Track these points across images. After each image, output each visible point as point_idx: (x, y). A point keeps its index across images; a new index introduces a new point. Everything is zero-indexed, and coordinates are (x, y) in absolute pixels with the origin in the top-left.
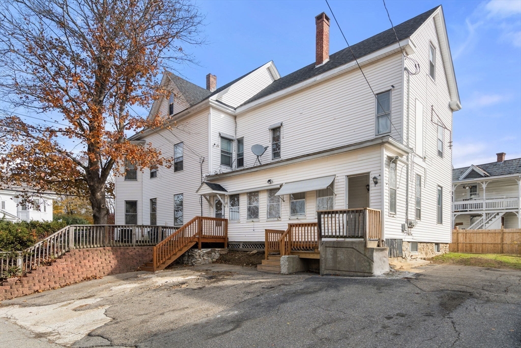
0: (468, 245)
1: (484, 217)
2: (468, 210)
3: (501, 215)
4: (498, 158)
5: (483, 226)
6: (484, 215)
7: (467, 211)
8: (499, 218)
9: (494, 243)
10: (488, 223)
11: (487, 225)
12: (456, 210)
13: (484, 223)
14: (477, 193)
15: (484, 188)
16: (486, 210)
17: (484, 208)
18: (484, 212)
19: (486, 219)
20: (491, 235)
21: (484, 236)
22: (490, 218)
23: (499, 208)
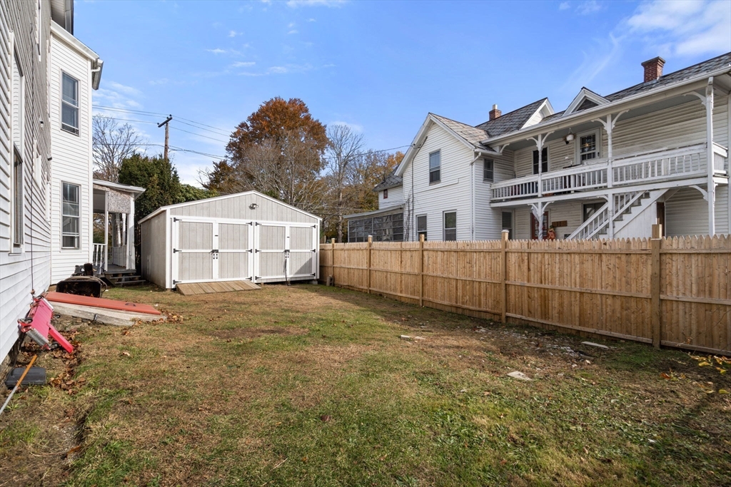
0: (536, 295)
1: (610, 205)
2: (573, 188)
3: (655, 196)
4: (646, 73)
5: (607, 226)
6: (610, 199)
7: (569, 192)
8: (649, 206)
9: (624, 293)
10: (620, 218)
11: (619, 225)
12: (547, 192)
13: (610, 220)
14: (597, 151)
15: (609, 132)
16: (615, 187)
17: (610, 183)
18: (610, 193)
19: (617, 212)
20: (613, 260)
21: (588, 265)
22: (626, 207)
23: (650, 178)
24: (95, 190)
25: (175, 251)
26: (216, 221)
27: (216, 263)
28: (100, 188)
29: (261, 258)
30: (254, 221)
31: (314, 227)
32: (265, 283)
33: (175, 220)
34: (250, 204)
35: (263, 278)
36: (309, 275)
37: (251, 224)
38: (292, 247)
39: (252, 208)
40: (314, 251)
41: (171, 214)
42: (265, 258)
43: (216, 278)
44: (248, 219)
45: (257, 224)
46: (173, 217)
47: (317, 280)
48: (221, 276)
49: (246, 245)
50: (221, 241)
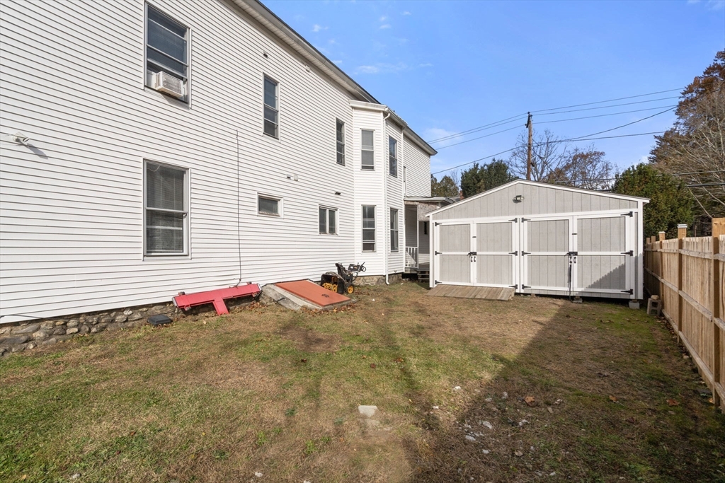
24: (406, 206)
25: (436, 253)
26: (473, 222)
27: (474, 266)
28: (412, 203)
29: (531, 262)
30: (519, 217)
31: (630, 214)
32: (537, 295)
33: (436, 224)
34: (513, 196)
35: (533, 287)
36: (618, 291)
37: (515, 220)
38: (581, 247)
39: (516, 201)
40: (631, 253)
41: (433, 219)
42: (536, 264)
43: (474, 281)
44: (512, 215)
45: (523, 220)
46: (434, 221)
47: (639, 301)
48: (479, 280)
49: (510, 245)
50: (479, 242)
